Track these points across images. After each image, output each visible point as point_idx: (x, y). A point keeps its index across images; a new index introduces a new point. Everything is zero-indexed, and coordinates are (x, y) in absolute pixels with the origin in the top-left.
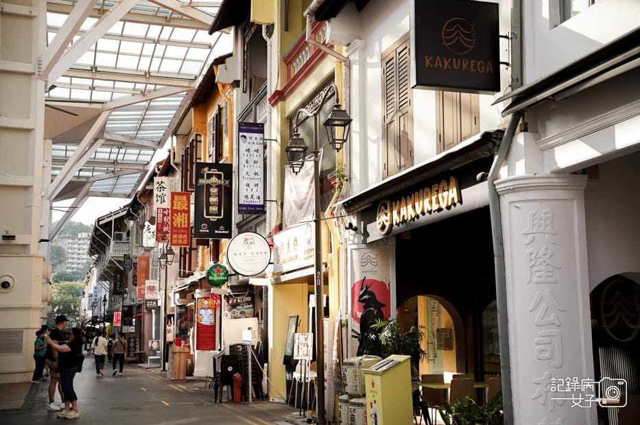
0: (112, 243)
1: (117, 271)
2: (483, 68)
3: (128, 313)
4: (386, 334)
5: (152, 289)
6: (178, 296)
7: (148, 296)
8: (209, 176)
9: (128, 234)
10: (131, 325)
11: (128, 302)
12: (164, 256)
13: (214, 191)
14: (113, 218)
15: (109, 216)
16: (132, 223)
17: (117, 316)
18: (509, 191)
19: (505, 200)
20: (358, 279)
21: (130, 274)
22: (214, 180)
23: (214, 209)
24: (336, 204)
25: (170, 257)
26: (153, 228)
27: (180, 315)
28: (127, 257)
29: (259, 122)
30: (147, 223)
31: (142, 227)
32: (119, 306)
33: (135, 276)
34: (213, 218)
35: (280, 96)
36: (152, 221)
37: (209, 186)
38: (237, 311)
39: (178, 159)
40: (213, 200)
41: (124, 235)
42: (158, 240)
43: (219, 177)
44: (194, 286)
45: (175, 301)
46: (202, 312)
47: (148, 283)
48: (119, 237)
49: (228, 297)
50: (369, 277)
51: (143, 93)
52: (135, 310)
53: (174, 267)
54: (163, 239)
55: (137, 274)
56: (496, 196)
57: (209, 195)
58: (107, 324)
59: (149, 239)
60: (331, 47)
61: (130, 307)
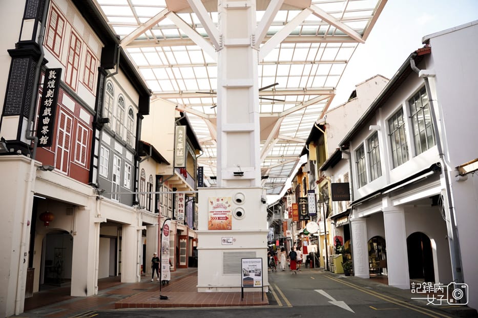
0: (274, 214)
1: (276, 225)
2: (347, 196)
3: (281, 241)
4: (341, 249)
5: (289, 233)
6: (297, 236)
7: (287, 236)
8: (302, 201)
9: (279, 211)
10: (283, 245)
11: (281, 237)
12: (292, 223)
13: (304, 206)
14: (273, 205)
15: (272, 204)
16: (280, 207)
17: (278, 242)
18: (353, 221)
19: (352, 223)
20: (335, 236)
21: (281, 226)
22: (304, 202)
23: (304, 211)
24: (329, 217)
25: (293, 223)
26: (288, 212)
27: (298, 243)
28: (280, 220)
29: (312, 189)
30: (285, 211)
31: (284, 212)
32: (278, 237)
33: (283, 228)
34: (304, 214)
35: (319, 182)
36: (287, 210)
37: (302, 204)
38: (313, 242)
39: (294, 190)
40: (304, 209)
41: (278, 212)
42: (289, 217)
43: (305, 201)
44: (301, 234)
45: (296, 238)
46: (304, 242)
47: (287, 231)
48: (276, 212)
49: (310, 238)
50: (337, 235)
51: (281, 162)
52: (283, 240)
53: (295, 227)
54: (291, 217)
55: (284, 227)
56: (350, 222)
57: (302, 207)
58: (274, 245)
59: (286, 216)
60: (325, 177)
61: (282, 239)
